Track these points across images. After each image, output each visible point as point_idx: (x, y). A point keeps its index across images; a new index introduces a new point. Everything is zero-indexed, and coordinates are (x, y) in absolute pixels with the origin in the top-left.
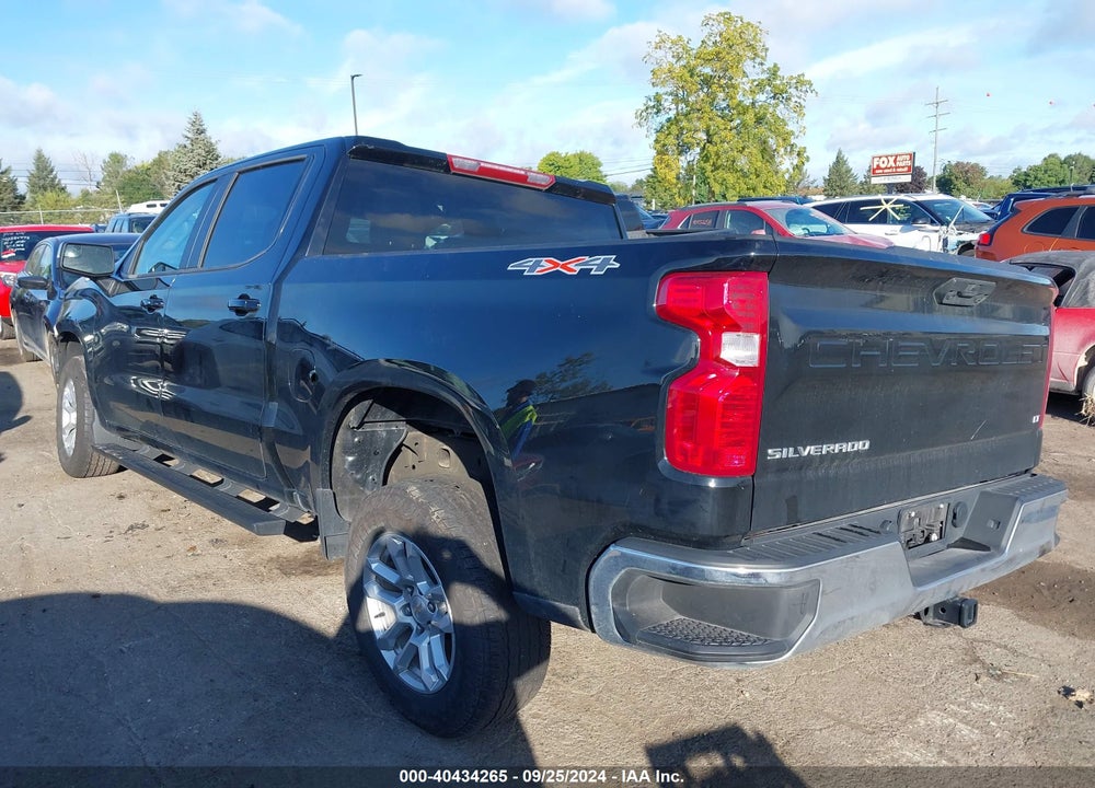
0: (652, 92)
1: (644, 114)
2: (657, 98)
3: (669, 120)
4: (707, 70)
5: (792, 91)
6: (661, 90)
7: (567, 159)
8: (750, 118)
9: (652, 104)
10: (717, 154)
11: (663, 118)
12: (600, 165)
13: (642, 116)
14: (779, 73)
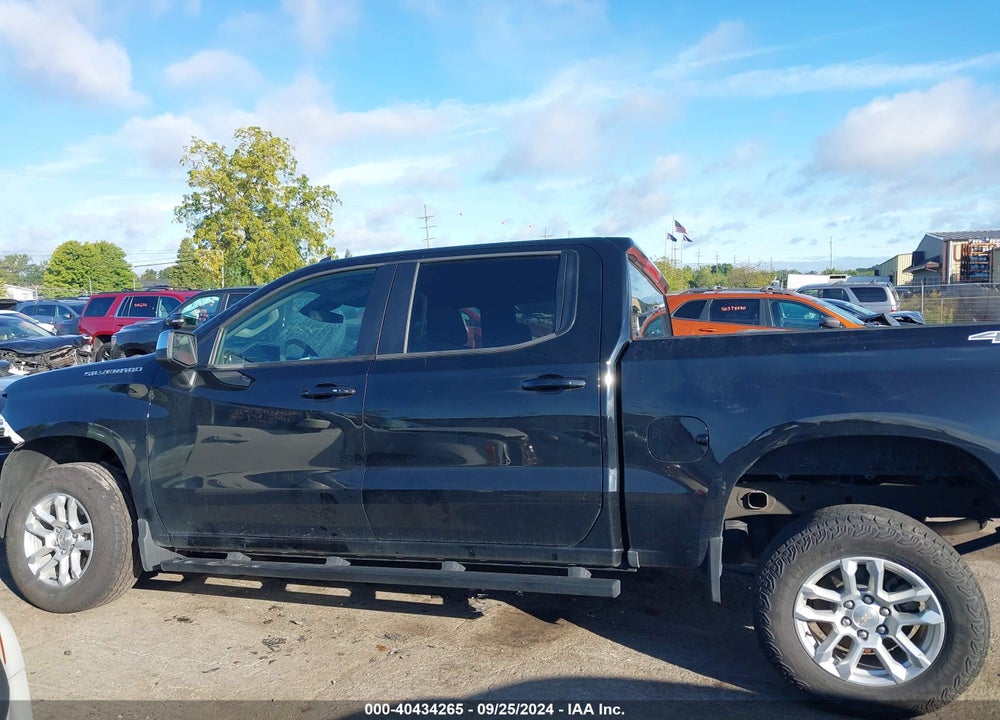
0: (190, 191)
1: (184, 211)
2: (196, 197)
3: (207, 217)
4: (243, 176)
5: (320, 199)
6: (199, 190)
7: (86, 248)
8: (285, 220)
9: (191, 202)
10: (257, 251)
11: (201, 216)
12: (123, 255)
13: (180, 213)
14: (308, 183)
